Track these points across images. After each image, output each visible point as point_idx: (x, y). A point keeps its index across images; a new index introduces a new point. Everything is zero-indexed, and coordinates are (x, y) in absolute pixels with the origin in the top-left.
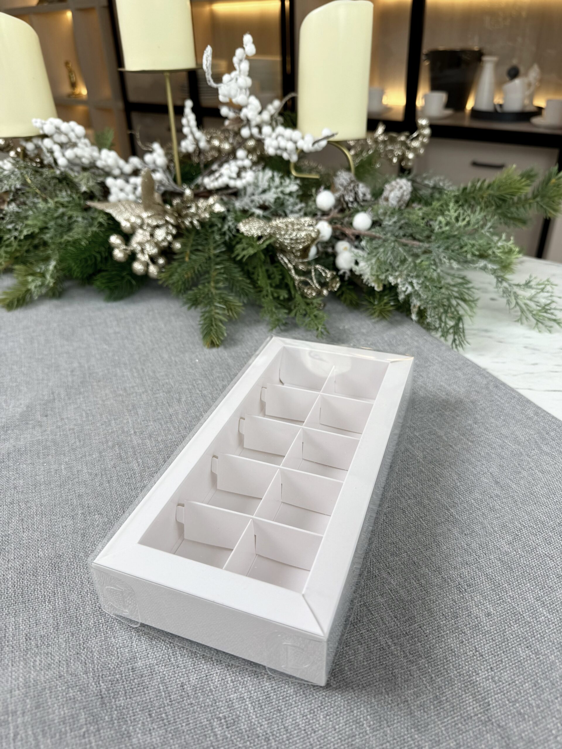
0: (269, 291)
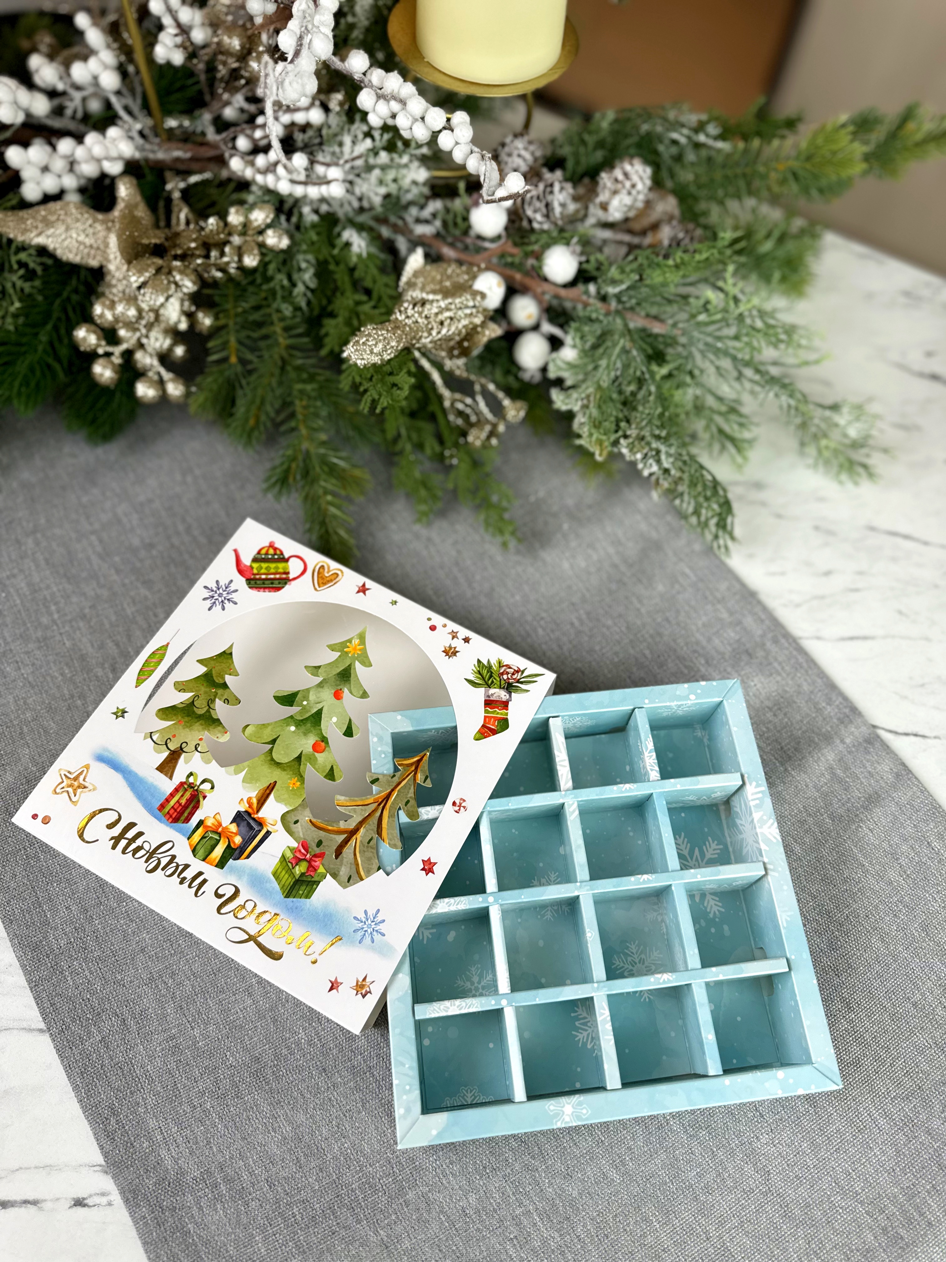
0: (401, 424)
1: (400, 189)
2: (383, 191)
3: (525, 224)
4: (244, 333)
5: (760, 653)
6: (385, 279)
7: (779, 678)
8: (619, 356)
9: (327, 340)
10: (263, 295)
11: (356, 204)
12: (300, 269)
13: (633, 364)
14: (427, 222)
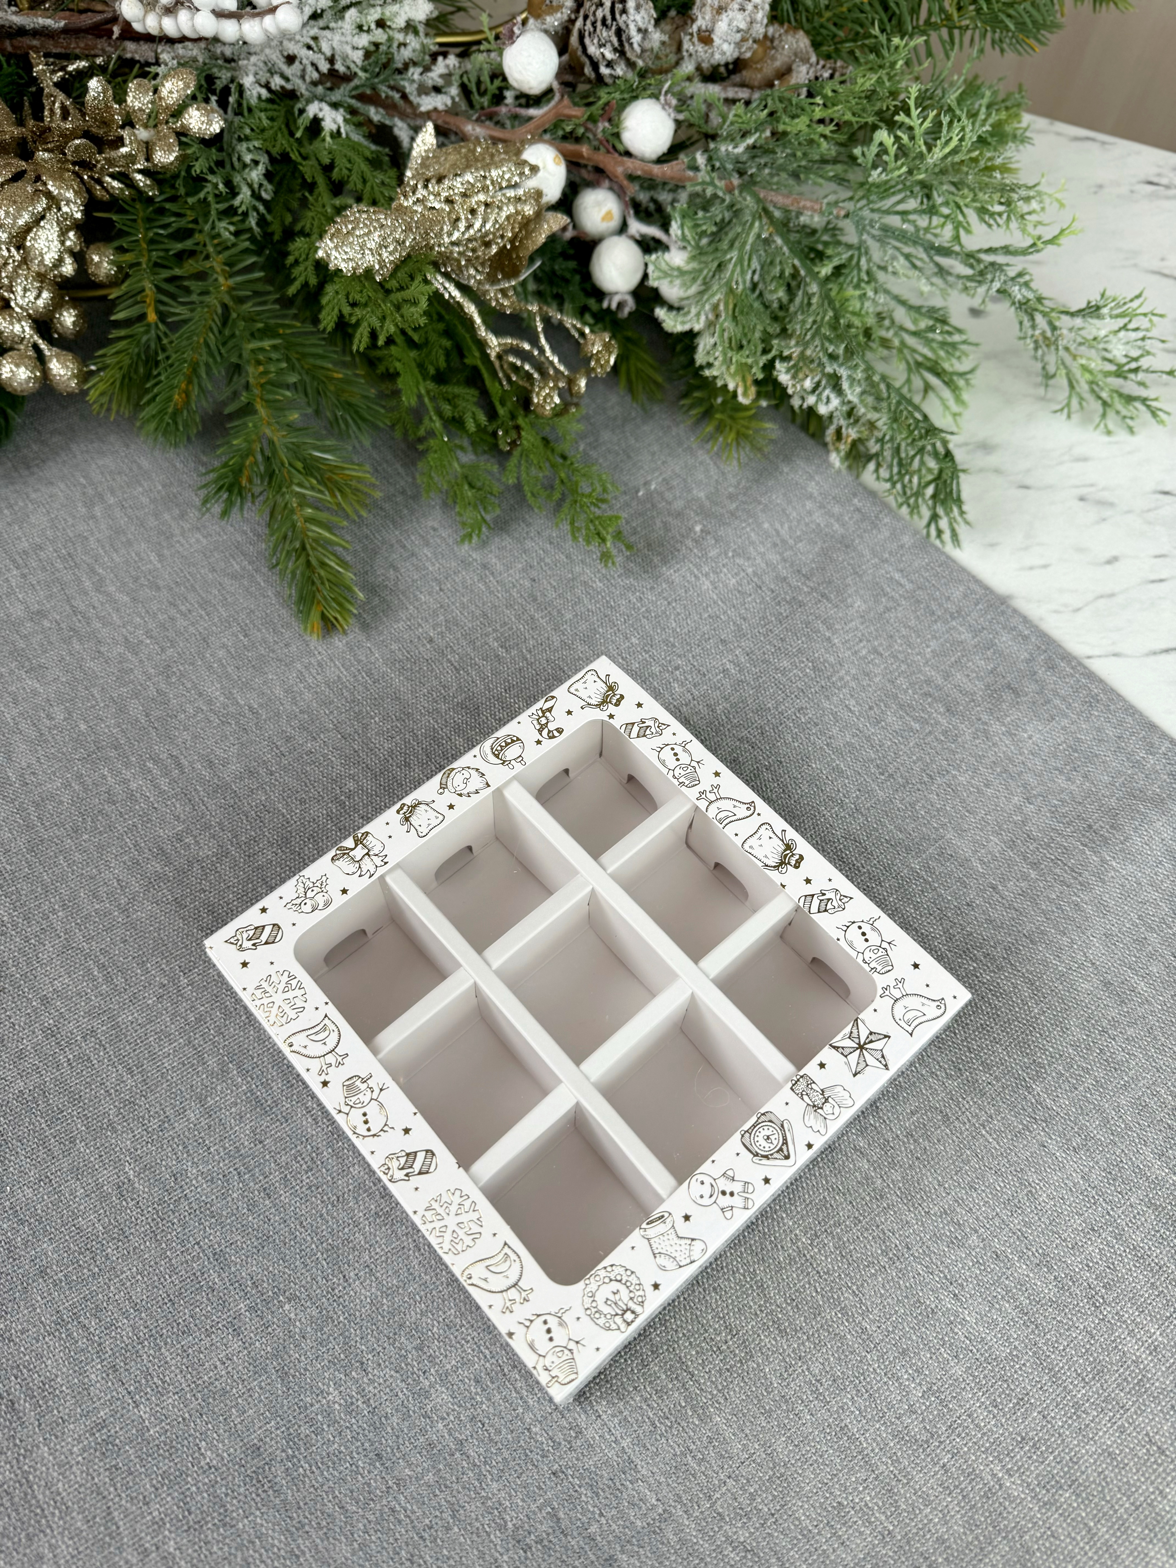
0: (423, 391)
1: (390, 39)
2: (364, 40)
3: (588, 70)
4: (166, 274)
5: (1031, 687)
6: (380, 177)
7: (1065, 722)
8: (753, 250)
9: (296, 272)
10: (191, 215)
11: (324, 67)
12: (245, 166)
13: (778, 260)
14: (437, 90)
